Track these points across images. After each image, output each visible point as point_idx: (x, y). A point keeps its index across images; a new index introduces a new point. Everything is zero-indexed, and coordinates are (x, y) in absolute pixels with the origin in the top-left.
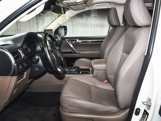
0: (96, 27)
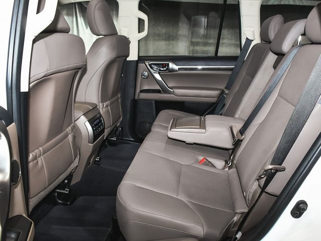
0: (157, 40)
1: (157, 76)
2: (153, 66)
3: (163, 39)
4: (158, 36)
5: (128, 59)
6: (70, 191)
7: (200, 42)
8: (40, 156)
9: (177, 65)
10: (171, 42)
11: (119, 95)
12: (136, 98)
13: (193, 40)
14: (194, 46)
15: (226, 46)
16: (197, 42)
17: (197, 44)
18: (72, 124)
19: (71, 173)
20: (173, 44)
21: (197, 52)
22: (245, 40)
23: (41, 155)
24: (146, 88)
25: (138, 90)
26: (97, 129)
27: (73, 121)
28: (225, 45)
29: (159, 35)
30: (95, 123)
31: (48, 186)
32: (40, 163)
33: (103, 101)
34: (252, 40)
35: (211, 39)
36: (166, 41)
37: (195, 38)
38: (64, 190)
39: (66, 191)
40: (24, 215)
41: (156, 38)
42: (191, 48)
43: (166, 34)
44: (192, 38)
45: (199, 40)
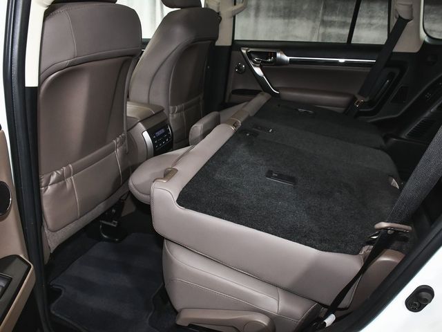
1: (258, 71)
2: (252, 55)
3: (281, 16)
4: (273, 11)
5: (218, 43)
6: (119, 225)
7: (335, 22)
8: (69, 175)
9: (288, 56)
11: (201, 96)
13: (326, 18)
14: (326, 27)
15: (376, 29)
16: (331, 22)
17: (331, 24)
18: (123, 135)
19: (120, 199)
20: (295, 23)
21: (330, 36)
22: (396, 20)
23: (70, 173)
24: (240, 87)
25: (230, 90)
26: (161, 142)
27: (125, 129)
28: (374, 27)
29: (275, 10)
30: (158, 134)
31: (81, 217)
32: (68, 185)
33: (174, 103)
34: (408, 21)
36: (284, 19)
37: (328, 15)
38: (111, 221)
39: (114, 224)
40: (22, 256)
41: (271, 14)
42: (322, 30)
43: (285, 8)
44: (323, 15)
45: (334, 18)
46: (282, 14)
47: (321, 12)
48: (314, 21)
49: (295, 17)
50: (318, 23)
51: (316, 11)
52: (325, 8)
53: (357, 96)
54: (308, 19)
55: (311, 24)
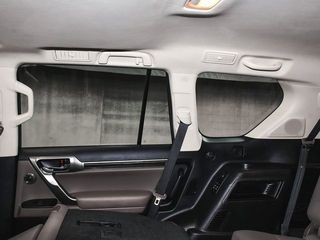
1: (50, 179)
2: (43, 163)
4: (63, 108)
7: (113, 115)
10: (80, 115)
12: (16, 216)
13: (106, 112)
14: (107, 119)
16: (110, 115)
17: (110, 117)
22: (178, 125)
24: (31, 197)
34: (189, 125)
35: (125, 111)
37: (107, 110)
42: (104, 121)
43: (72, 106)
44: (104, 110)
45: (112, 112)
46: (71, 110)
47: (101, 108)
48: (97, 115)
49: (81, 112)
50: (100, 116)
51: (97, 108)
52: (104, 105)
53: (155, 194)
54: (92, 113)
55: (95, 117)
